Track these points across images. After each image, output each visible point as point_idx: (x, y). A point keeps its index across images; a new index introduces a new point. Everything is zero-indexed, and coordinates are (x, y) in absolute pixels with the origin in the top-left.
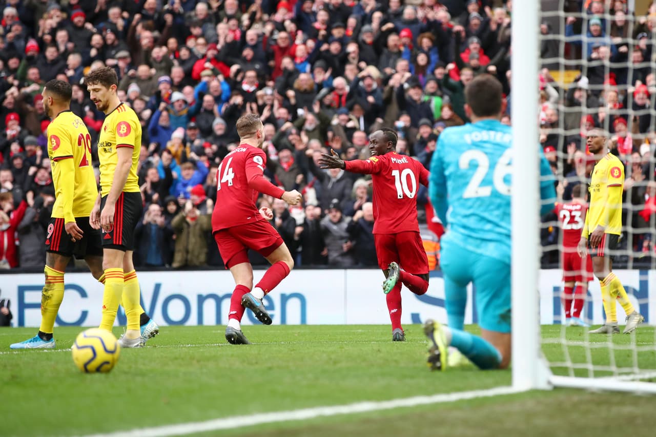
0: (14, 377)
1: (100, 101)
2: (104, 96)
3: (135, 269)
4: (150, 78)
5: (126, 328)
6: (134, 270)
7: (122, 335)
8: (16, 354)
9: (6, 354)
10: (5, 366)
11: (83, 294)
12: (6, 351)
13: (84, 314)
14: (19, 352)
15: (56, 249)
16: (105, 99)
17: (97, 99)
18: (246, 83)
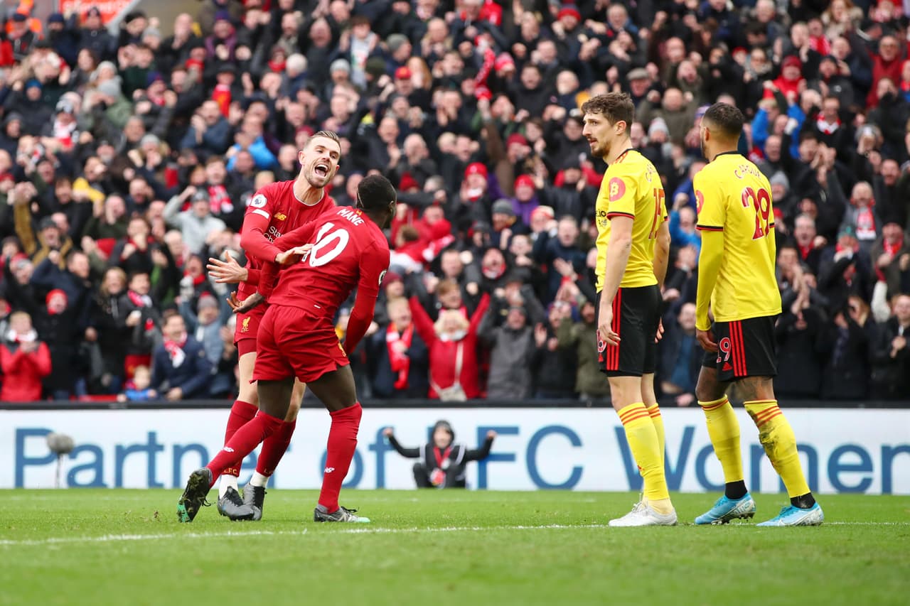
0: (474, 566)
1: (595, 140)
2: (603, 134)
3: (657, 402)
4: (683, 109)
5: (643, 494)
6: (657, 405)
7: (635, 505)
8: (477, 531)
9: (462, 530)
10: (461, 549)
11: (576, 441)
12: (462, 525)
13: (577, 472)
14: (481, 529)
15: (743, 373)
16: (605, 140)
17: (593, 136)
18: (824, 119)
